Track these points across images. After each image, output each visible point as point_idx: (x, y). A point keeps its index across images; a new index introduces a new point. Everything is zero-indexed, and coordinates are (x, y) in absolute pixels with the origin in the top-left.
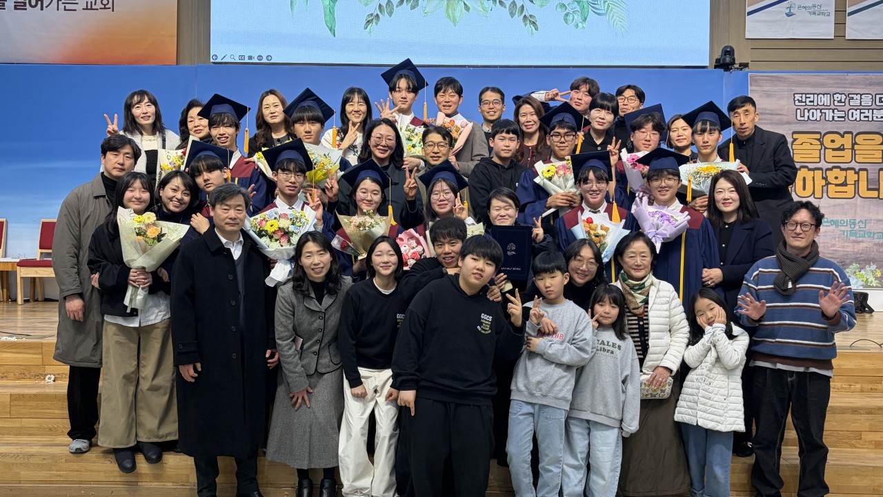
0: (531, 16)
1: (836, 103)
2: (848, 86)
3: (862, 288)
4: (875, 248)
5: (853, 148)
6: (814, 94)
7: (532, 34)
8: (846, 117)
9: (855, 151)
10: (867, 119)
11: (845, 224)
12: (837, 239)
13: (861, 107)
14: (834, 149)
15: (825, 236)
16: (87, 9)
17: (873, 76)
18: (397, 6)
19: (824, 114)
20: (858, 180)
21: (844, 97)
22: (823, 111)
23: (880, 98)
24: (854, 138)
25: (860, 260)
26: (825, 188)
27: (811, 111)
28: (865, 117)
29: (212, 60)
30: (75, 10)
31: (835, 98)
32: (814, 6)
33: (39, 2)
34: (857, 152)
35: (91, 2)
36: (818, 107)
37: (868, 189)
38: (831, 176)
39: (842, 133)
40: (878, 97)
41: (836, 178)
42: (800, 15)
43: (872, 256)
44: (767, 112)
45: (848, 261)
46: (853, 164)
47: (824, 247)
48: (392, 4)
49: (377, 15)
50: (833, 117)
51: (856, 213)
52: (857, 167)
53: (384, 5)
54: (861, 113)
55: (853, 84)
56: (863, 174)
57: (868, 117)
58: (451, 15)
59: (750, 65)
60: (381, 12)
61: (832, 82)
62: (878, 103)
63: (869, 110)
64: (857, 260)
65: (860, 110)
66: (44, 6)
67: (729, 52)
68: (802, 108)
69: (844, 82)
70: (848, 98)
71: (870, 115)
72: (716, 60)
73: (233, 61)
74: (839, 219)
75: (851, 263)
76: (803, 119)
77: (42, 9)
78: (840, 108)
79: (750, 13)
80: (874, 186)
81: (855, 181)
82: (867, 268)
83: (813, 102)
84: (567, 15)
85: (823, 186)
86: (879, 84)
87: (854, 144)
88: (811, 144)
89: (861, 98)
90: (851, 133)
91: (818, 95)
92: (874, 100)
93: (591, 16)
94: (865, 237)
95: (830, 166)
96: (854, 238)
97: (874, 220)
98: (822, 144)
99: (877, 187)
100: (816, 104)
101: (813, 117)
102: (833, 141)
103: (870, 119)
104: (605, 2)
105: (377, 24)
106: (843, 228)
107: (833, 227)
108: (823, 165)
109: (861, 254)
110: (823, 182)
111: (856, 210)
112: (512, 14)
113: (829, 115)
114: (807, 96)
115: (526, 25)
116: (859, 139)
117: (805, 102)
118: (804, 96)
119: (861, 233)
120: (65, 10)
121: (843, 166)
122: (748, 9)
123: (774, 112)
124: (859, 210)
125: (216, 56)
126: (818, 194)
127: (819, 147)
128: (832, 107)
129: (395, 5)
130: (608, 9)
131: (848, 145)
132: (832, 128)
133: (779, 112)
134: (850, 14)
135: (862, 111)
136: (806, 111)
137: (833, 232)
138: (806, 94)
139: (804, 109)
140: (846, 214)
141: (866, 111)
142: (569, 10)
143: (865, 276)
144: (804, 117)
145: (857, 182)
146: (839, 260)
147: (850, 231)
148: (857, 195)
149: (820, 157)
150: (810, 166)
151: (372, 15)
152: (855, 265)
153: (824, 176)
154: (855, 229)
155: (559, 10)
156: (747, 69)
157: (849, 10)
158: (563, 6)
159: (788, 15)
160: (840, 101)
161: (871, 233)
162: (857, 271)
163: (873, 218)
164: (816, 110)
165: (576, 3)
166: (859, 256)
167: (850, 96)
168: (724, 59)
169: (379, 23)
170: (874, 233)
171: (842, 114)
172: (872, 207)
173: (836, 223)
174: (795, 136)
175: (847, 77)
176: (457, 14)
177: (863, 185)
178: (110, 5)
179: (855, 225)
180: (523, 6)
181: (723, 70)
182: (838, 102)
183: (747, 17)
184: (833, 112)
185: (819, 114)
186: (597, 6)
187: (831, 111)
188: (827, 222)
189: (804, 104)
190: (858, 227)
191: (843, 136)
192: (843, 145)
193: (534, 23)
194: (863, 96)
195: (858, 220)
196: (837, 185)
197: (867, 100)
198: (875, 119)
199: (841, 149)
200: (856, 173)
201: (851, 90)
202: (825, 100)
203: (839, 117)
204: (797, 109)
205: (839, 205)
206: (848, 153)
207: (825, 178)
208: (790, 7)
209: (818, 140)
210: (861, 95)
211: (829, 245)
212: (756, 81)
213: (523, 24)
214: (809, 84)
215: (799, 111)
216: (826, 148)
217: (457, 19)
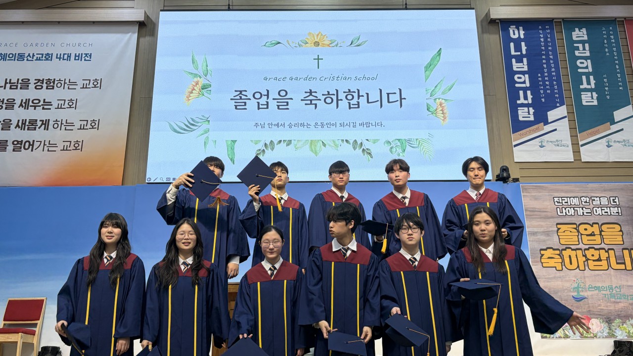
0: (367, 149)
1: (583, 203)
2: (590, 192)
3: (626, 338)
4: (631, 307)
5: (601, 234)
6: (567, 197)
7: (369, 160)
8: (592, 213)
9: (603, 236)
10: (607, 214)
11: (605, 289)
12: (601, 301)
13: (601, 206)
14: (587, 235)
15: (592, 298)
16: (64, 150)
17: (605, 185)
18: (277, 144)
19: (576, 211)
20: (609, 257)
21: (588, 199)
22: (575, 209)
23: (613, 200)
24: (600, 227)
25: (622, 317)
26: (586, 263)
27: (567, 209)
28: (605, 212)
29: (147, 182)
30: (55, 151)
31: (582, 200)
32: (557, 141)
33: (31, 146)
34: (604, 237)
35: (67, 146)
36: (571, 206)
37: (617, 263)
38: (589, 253)
39: (591, 224)
40: (611, 199)
41: (593, 255)
42: (549, 146)
43: (629, 313)
44: (536, 210)
45: (612, 317)
46: (603, 246)
47: (593, 307)
48: (274, 143)
49: (264, 150)
50: (583, 213)
51: (611, 281)
52: (607, 247)
53: (268, 143)
54: (602, 210)
55: (593, 190)
56: (611, 252)
57: (607, 212)
58: (313, 149)
59: (520, 180)
60: (266, 148)
61: (578, 189)
62: (612, 203)
63: (607, 207)
64: (619, 316)
65: (601, 207)
66: (34, 148)
67: (505, 169)
68: (561, 207)
69: (586, 189)
70: (591, 200)
71: (608, 211)
72: (497, 176)
73: (162, 182)
74: (601, 286)
75: (615, 319)
76: (562, 214)
77: (32, 150)
78: (587, 207)
79: (516, 146)
80: (621, 261)
81: (607, 258)
82: (628, 323)
83: (567, 202)
84: (392, 148)
85: (584, 262)
86: (610, 190)
87: (601, 231)
88: (571, 232)
89: (600, 200)
90: (597, 223)
91: (570, 198)
92: (609, 201)
93: (408, 149)
94: (621, 299)
95: (587, 247)
96: (614, 300)
97: (626, 286)
98: (578, 231)
99: (623, 261)
100: (569, 204)
101: (569, 212)
102: (586, 229)
103: (609, 214)
104: (417, 139)
105: (263, 155)
106: (604, 292)
107: (597, 292)
108: (581, 246)
109: (621, 312)
110: (584, 259)
111: (611, 278)
112: (355, 148)
113: (580, 211)
114: (563, 199)
115: (364, 155)
116: (604, 227)
117: (562, 203)
118: (560, 199)
119: (619, 295)
120: (48, 151)
121: (596, 247)
122: (514, 143)
123: (541, 210)
124: (613, 279)
125: (150, 178)
126: (582, 267)
127: (577, 234)
128: (581, 206)
129: (276, 143)
130: (419, 144)
131: (597, 232)
132: (584, 220)
133: (545, 210)
134: (582, 145)
135: (602, 208)
136: (564, 209)
137: (598, 295)
138: (562, 198)
139: (562, 208)
140: (604, 282)
141: (605, 208)
142: (393, 145)
143: (627, 329)
144: (562, 213)
145: (608, 258)
146: (605, 317)
147: (610, 294)
148: (610, 267)
149: (579, 241)
150: (573, 247)
151: (260, 150)
152: (618, 321)
153: (584, 254)
154: (613, 293)
155: (386, 145)
156: (518, 182)
157: (581, 143)
158: (389, 142)
159: (542, 146)
160: (586, 202)
161: (625, 295)
162: (621, 325)
163: (625, 283)
164: (570, 208)
165: (397, 141)
166: (620, 313)
167: (592, 198)
168: (503, 175)
169: (265, 155)
170: (628, 296)
171: (589, 211)
172: (622, 276)
173: (597, 288)
174: (559, 226)
175: (588, 186)
176: (318, 149)
177: (613, 260)
178: (80, 147)
179: (612, 290)
180: (361, 143)
181: (502, 182)
182: (585, 202)
183: (514, 148)
184: (583, 209)
185: (573, 211)
186: (411, 142)
187: (581, 209)
188: (592, 288)
189: (561, 204)
190: (615, 291)
191: (592, 226)
192: (593, 232)
193: (370, 153)
194: (601, 199)
195: (614, 286)
196: (594, 261)
197: (604, 201)
198: (612, 214)
199: (592, 234)
200: (606, 252)
201: (592, 194)
202: (576, 201)
203: (587, 213)
204: (557, 208)
205: (598, 275)
206: (598, 238)
207: (585, 256)
208: (542, 142)
209: (575, 229)
210: (600, 198)
211: (597, 305)
212: (526, 189)
213: (362, 154)
214: (562, 191)
215: (558, 209)
216: (581, 234)
217: (318, 152)
